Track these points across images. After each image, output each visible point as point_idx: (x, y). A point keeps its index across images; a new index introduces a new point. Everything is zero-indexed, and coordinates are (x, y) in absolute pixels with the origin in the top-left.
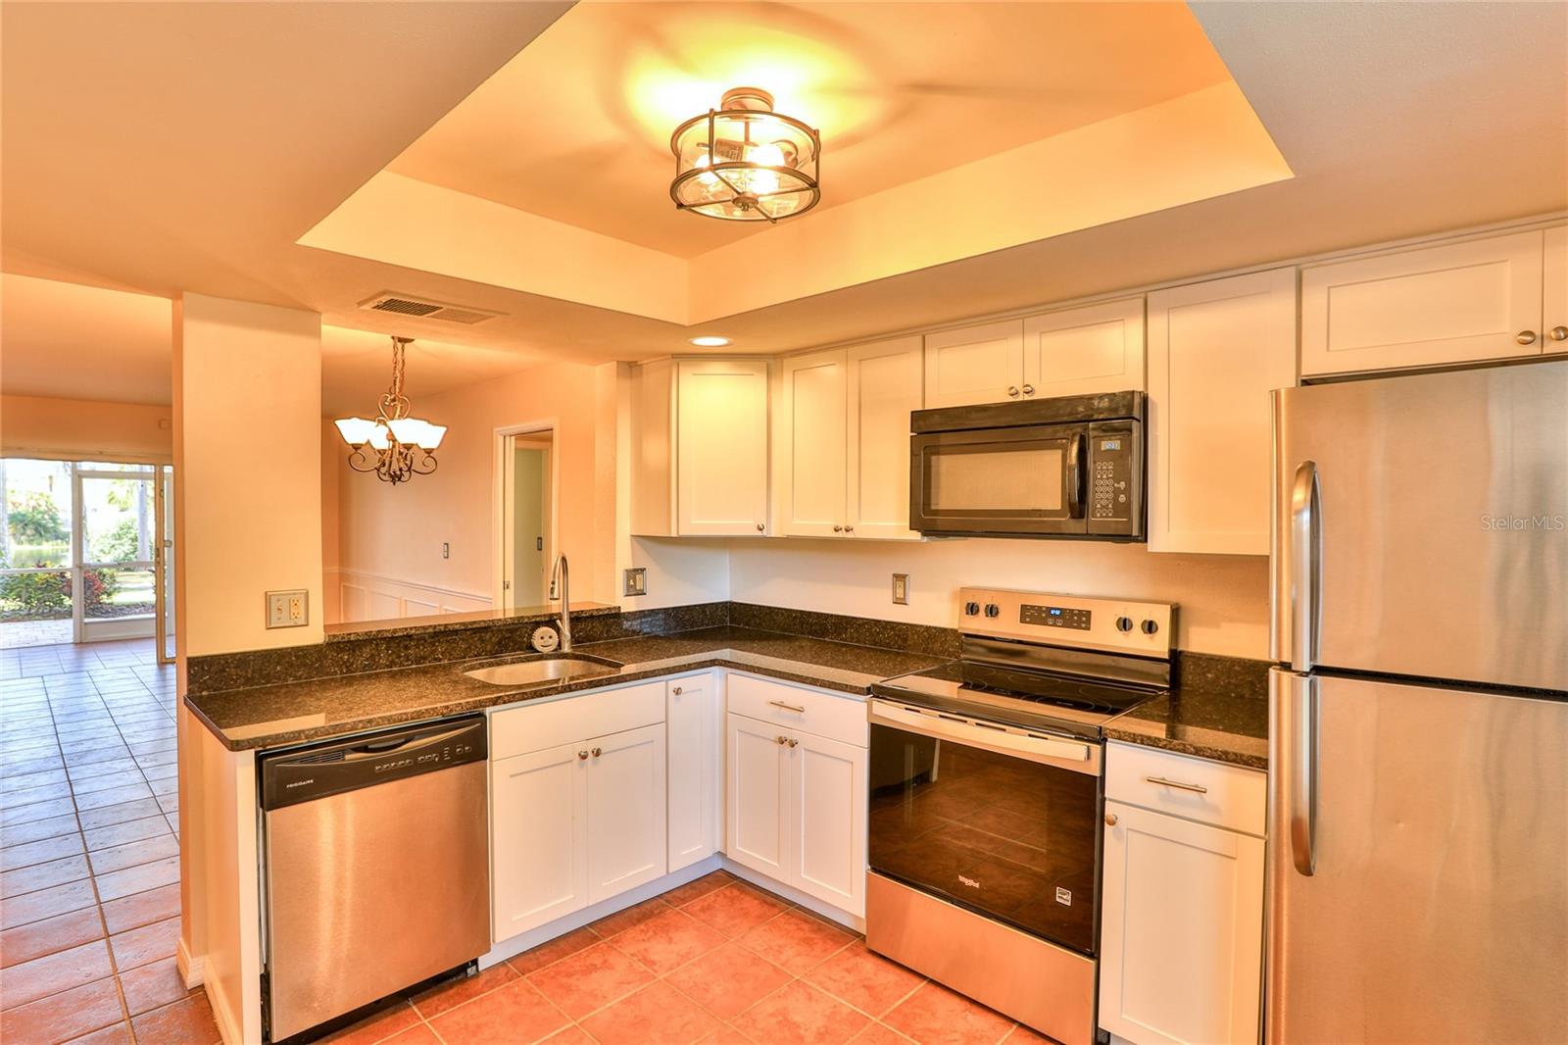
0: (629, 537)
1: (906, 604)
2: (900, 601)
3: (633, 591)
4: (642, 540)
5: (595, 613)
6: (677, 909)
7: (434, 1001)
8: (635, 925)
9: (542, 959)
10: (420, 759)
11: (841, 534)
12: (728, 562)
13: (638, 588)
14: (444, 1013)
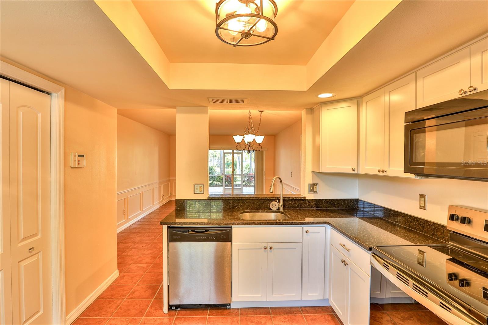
0: (311, 172)
1: (425, 210)
2: (423, 208)
3: (312, 191)
4: (316, 173)
5: (295, 199)
6: (303, 315)
7: (214, 311)
8: (284, 314)
9: (249, 313)
10: (209, 237)
11: (381, 174)
12: (358, 183)
13: (314, 191)
14: (213, 316)
